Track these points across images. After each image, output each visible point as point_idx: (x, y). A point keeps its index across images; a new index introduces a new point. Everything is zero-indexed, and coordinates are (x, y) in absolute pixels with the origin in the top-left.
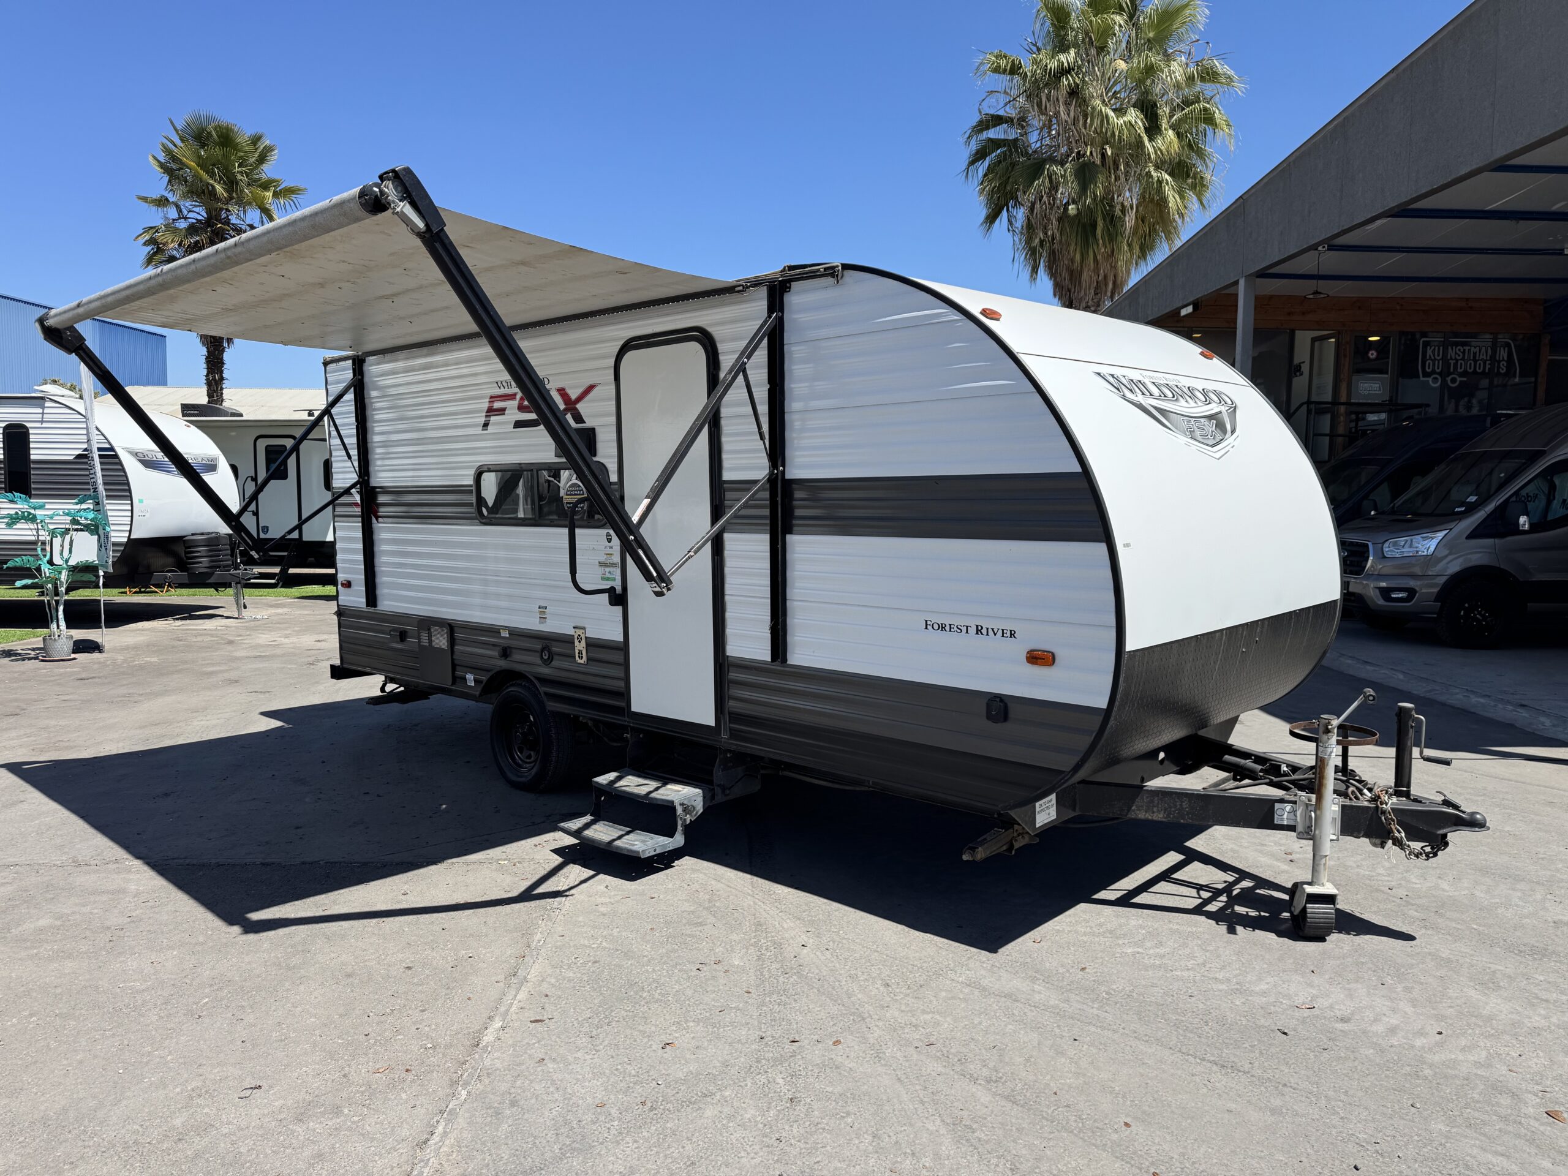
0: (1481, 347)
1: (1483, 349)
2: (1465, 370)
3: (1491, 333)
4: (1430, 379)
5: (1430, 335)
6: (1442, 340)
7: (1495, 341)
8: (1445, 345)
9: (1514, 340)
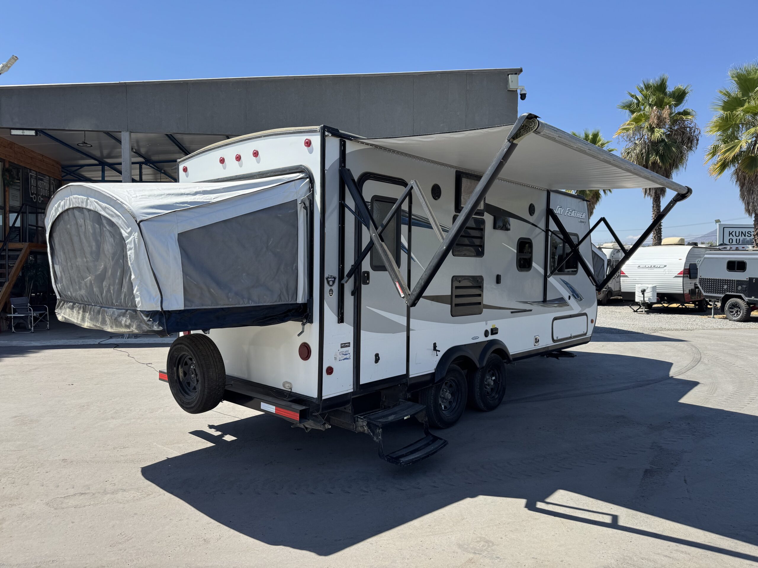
0: (46, 182)
1: (47, 184)
2: (43, 195)
3: (49, 176)
4: (33, 197)
5: (32, 172)
6: (35, 175)
7: (50, 181)
8: (37, 179)
9: (54, 182)
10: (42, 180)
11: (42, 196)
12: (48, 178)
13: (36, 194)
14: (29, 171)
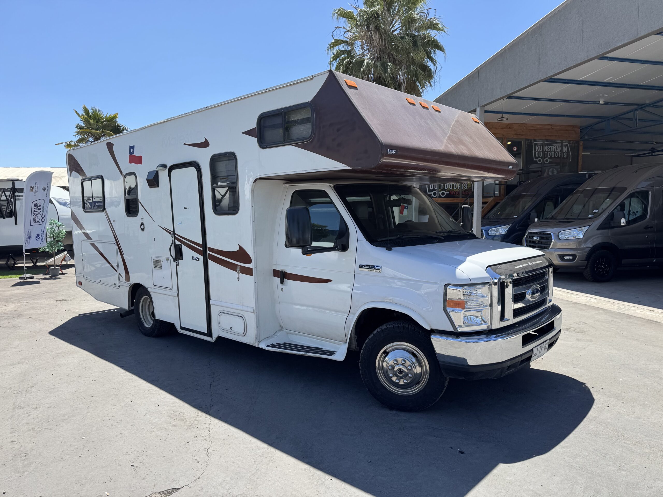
0: (556, 146)
1: (558, 147)
2: (551, 156)
3: (560, 140)
4: (538, 160)
5: (537, 140)
6: (542, 143)
7: (562, 144)
8: (543, 145)
9: (569, 143)
10: (550, 145)
11: (551, 158)
12: (559, 141)
13: (541, 158)
14: (532, 141)
